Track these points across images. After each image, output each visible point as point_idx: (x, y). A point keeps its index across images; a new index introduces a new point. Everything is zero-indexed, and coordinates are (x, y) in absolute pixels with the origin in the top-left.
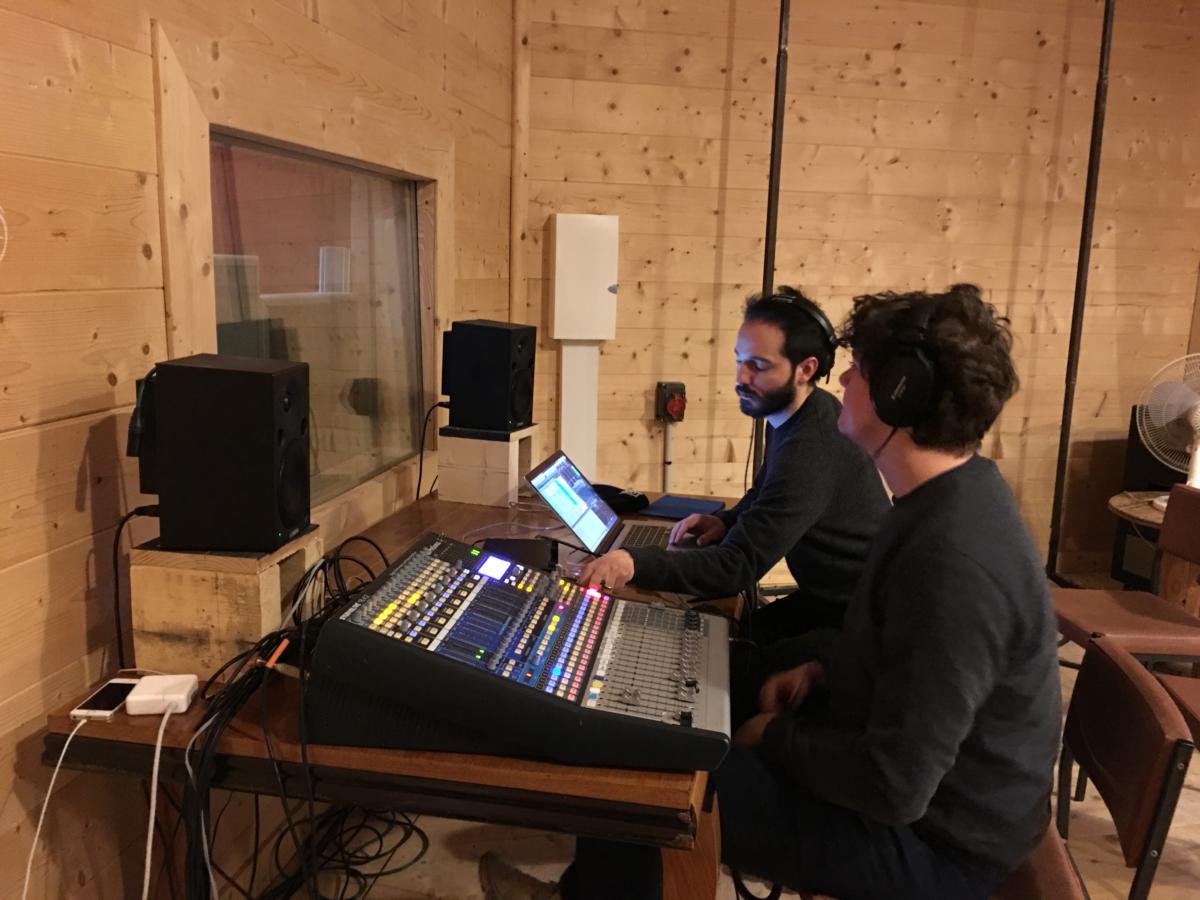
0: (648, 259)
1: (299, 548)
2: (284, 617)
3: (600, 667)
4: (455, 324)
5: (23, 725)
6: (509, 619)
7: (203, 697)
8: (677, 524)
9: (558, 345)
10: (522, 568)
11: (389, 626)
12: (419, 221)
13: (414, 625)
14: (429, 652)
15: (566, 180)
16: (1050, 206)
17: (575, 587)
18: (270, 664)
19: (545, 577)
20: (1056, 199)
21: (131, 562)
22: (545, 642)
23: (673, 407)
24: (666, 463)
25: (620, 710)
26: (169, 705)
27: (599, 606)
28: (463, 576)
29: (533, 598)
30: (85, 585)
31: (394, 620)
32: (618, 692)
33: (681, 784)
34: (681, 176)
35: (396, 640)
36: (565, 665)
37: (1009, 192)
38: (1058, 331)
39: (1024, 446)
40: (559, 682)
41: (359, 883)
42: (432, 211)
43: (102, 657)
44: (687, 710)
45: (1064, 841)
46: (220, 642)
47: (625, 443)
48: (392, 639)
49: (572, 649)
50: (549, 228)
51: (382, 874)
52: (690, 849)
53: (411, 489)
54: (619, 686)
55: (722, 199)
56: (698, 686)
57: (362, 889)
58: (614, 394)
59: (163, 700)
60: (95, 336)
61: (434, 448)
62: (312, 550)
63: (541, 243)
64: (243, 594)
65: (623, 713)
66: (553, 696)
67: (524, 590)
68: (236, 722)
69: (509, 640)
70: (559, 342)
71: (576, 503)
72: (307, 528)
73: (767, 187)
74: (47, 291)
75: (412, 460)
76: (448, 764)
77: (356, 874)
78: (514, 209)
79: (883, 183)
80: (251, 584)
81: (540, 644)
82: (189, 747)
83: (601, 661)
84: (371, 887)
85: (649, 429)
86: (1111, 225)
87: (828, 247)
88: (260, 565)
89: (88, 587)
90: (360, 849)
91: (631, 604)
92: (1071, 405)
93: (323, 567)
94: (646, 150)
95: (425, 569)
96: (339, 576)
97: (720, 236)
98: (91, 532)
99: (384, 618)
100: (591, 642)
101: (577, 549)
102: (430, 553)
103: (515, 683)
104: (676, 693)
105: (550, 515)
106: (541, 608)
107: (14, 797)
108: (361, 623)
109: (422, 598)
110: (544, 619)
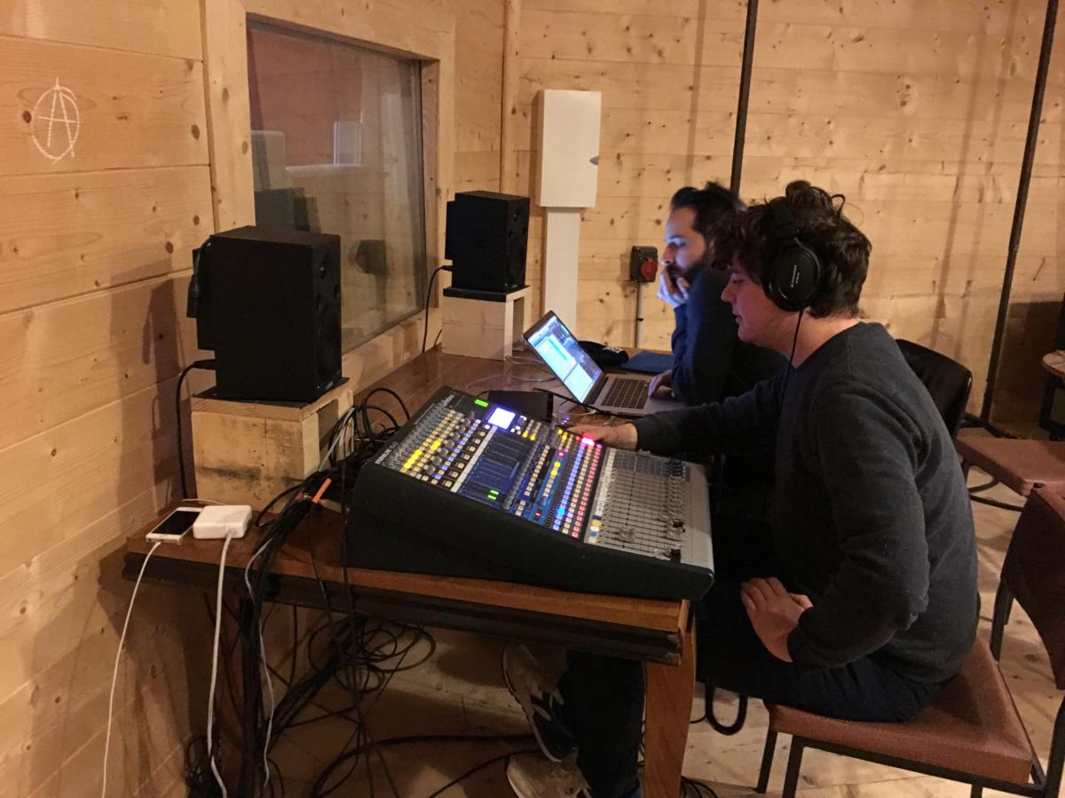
0: (627, 132)
1: (333, 398)
2: (322, 458)
3: (598, 507)
4: (458, 196)
5: (105, 545)
6: (518, 464)
7: (257, 524)
8: (654, 378)
9: (543, 212)
10: (525, 419)
11: (417, 469)
12: (423, 98)
13: (438, 469)
14: (452, 493)
15: (553, 58)
16: (1002, 82)
17: (572, 436)
18: (316, 499)
19: (546, 426)
20: (1009, 77)
21: (193, 408)
22: (549, 486)
23: (646, 269)
24: (639, 320)
25: (618, 547)
26: (230, 531)
27: (593, 453)
28: (476, 425)
29: (537, 446)
30: (151, 427)
31: (420, 465)
32: (614, 530)
33: (671, 611)
34: (660, 53)
35: (423, 482)
36: (568, 506)
37: (964, 69)
38: (1004, 201)
39: (965, 307)
40: (563, 521)
41: (378, 676)
42: (435, 88)
43: (166, 488)
44: (676, 548)
45: (996, 662)
46: (269, 479)
47: (601, 301)
48: (421, 481)
49: (573, 492)
50: (537, 103)
51: (397, 670)
52: (677, 665)
53: (417, 342)
54: (615, 525)
55: (697, 75)
56: (684, 527)
57: (381, 681)
58: (593, 257)
59: (224, 527)
60: (154, 209)
61: (436, 305)
62: (344, 399)
63: (529, 117)
64: (288, 438)
65: (619, 549)
66: (559, 533)
67: (528, 439)
68: (286, 547)
69: (519, 483)
70: (545, 208)
71: (566, 359)
72: (339, 381)
73: (741, 64)
74: (113, 169)
75: (419, 316)
76: (467, 588)
77: (376, 670)
78: (506, 85)
79: (846, 61)
80: (295, 429)
81: (545, 487)
82: (248, 568)
83: (599, 503)
84: (389, 680)
85: (624, 289)
86: (1059, 102)
87: (793, 121)
88: (302, 414)
89: (154, 427)
90: (378, 649)
91: (621, 452)
92: (1013, 268)
93: (354, 415)
94: (628, 29)
95: (443, 419)
96: (367, 423)
97: (694, 111)
98: (155, 380)
99: (412, 462)
100: (588, 485)
101: (568, 399)
102: (446, 405)
103: (526, 521)
104: (665, 532)
105: (543, 367)
106: (544, 455)
107: (98, 605)
108: (394, 467)
109: (443, 446)
110: (547, 464)
